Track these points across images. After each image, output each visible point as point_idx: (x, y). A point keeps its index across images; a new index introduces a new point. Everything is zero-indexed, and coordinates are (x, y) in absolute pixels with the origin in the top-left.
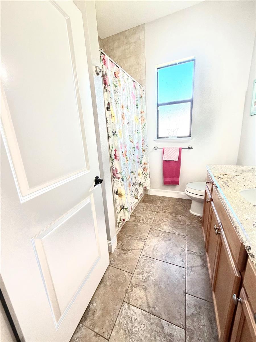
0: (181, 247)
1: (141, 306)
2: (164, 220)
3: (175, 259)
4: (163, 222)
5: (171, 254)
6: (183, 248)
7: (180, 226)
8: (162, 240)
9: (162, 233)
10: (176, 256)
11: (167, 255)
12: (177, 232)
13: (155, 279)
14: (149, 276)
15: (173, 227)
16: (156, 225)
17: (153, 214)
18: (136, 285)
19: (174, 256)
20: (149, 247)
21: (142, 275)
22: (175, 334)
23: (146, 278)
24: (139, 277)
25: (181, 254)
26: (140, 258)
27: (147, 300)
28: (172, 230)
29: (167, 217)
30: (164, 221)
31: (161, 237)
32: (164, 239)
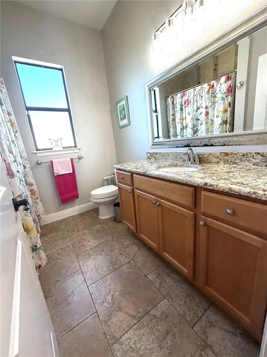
0: (117, 249)
1: (128, 326)
2: (83, 238)
3: (120, 261)
4: (84, 241)
5: (113, 260)
6: (119, 248)
7: (101, 234)
8: (97, 256)
9: (92, 250)
10: (119, 258)
11: (112, 263)
12: (104, 240)
13: (119, 292)
14: (113, 295)
15: (96, 238)
16: (79, 249)
17: (67, 240)
18: (109, 317)
19: (117, 259)
20: (89, 272)
21: (106, 301)
22: (164, 309)
23: (112, 299)
24: (105, 306)
25: (121, 254)
26: (90, 290)
27: (129, 315)
28: (99, 241)
29: (84, 234)
30: (85, 239)
31: (94, 254)
32: (98, 253)
